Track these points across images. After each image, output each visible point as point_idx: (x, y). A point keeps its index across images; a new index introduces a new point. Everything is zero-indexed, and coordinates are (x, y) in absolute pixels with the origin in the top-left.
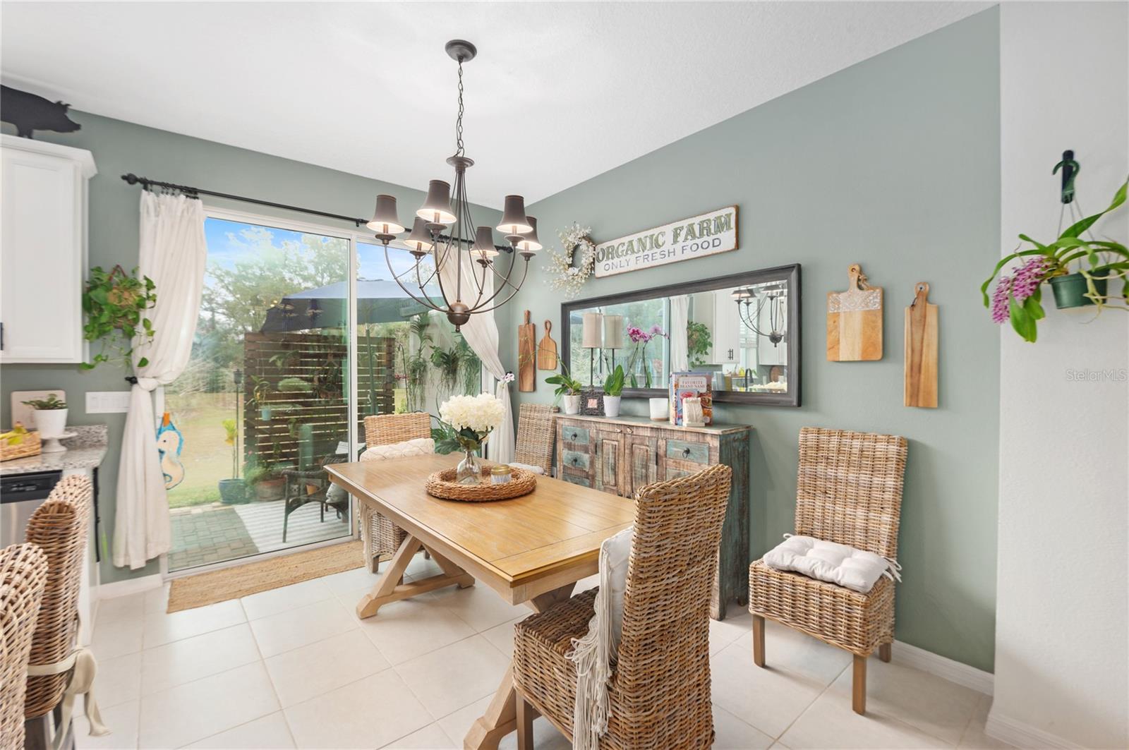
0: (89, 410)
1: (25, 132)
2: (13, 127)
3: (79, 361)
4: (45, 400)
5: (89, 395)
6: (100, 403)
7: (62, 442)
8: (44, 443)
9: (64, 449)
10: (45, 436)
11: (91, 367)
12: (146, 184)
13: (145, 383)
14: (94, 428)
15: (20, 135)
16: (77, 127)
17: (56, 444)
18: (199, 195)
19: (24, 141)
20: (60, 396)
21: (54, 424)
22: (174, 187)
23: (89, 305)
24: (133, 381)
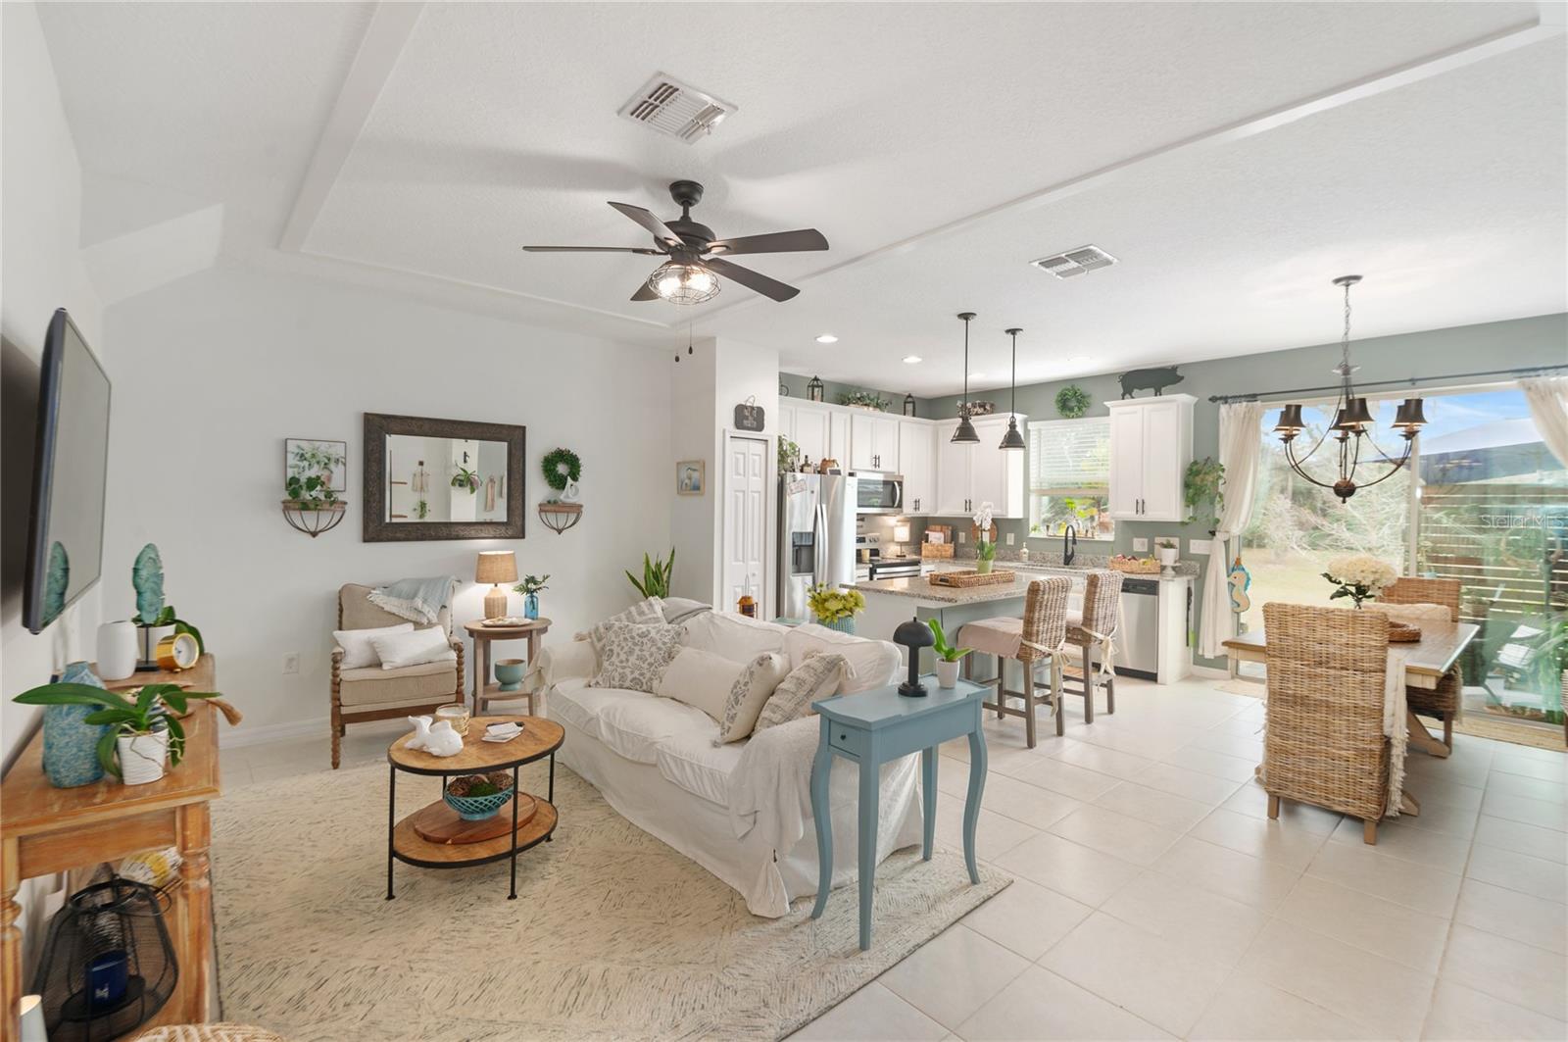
0: (1192, 551)
1: (1158, 392)
2: (1152, 390)
3: (1179, 520)
4: (1165, 542)
5: (1192, 541)
6: (1197, 546)
7: (1174, 568)
8: (1163, 568)
9: (1173, 573)
10: (1164, 564)
11: (1187, 524)
12: (1225, 400)
13: (1220, 536)
14: (1193, 563)
15: (1156, 395)
16: (1182, 378)
17: (1170, 569)
18: (1259, 397)
19: (1159, 398)
20: (1175, 541)
21: (1169, 557)
22: (1240, 396)
23: (1187, 485)
24: (1213, 533)
